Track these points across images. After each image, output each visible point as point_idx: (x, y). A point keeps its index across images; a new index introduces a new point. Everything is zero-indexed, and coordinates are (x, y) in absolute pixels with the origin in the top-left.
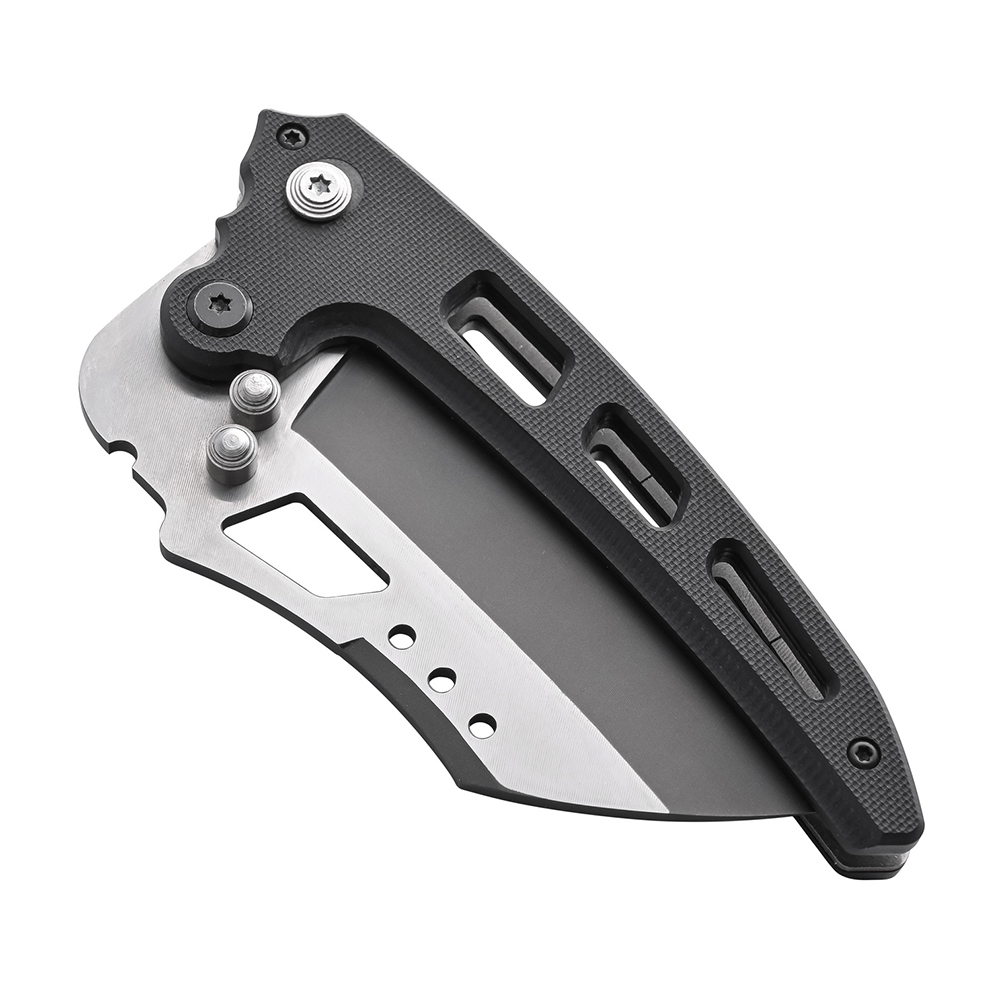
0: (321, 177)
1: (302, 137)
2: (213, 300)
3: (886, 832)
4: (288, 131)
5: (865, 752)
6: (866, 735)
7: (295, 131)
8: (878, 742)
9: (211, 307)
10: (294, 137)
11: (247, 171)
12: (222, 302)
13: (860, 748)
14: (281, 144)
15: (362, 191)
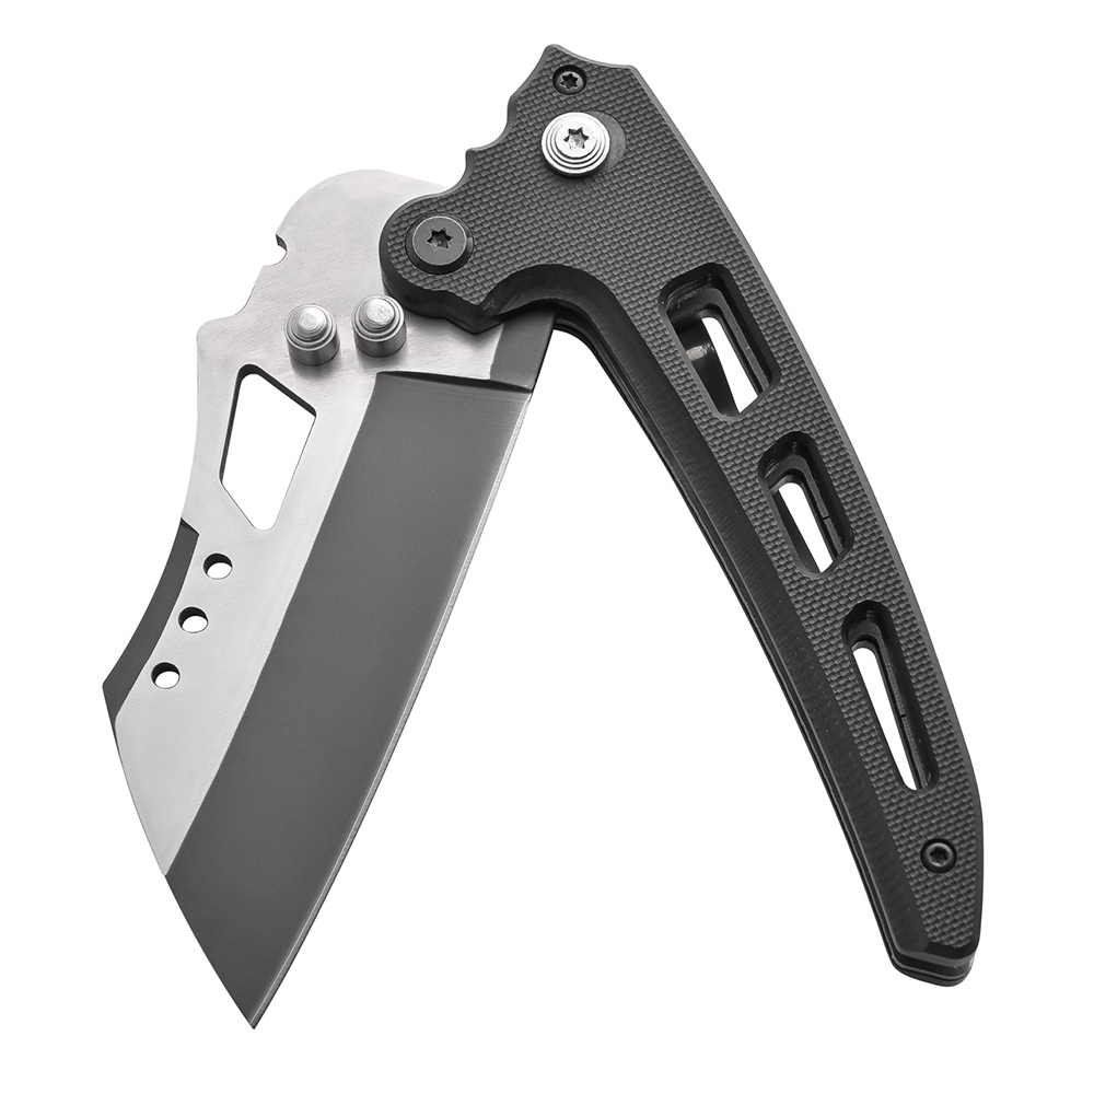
0: (580, 130)
1: (580, 81)
2: (434, 233)
3: (934, 941)
4: (567, 74)
5: (939, 853)
6: (948, 838)
7: (575, 75)
8: (957, 848)
9: (430, 241)
10: (571, 80)
11: (513, 106)
12: (441, 236)
13: (937, 849)
14: (555, 85)
15: (622, 153)
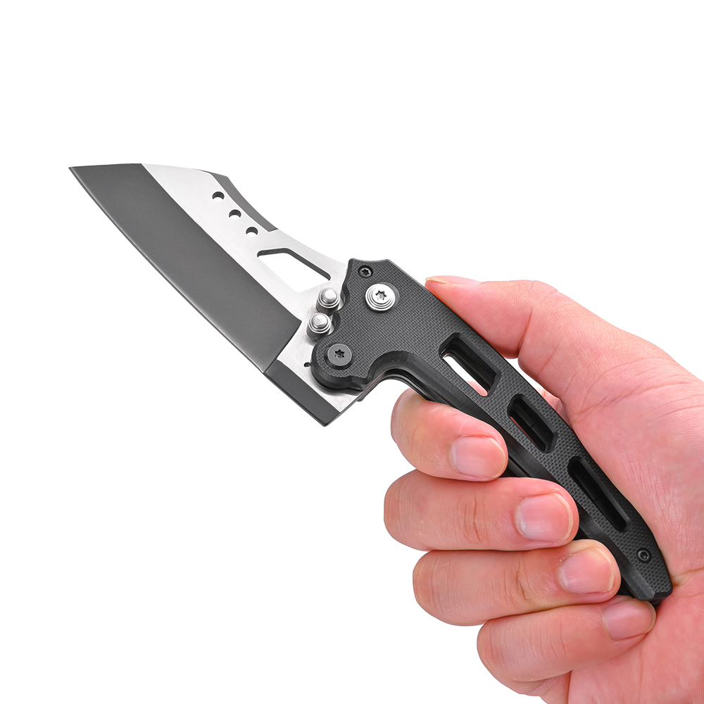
0: (381, 291)
1: (370, 272)
2: (336, 352)
3: (657, 592)
4: (363, 269)
5: (644, 555)
6: (645, 547)
7: (366, 269)
8: (650, 550)
9: (335, 356)
10: (366, 272)
12: (340, 353)
14: (360, 276)
15: (399, 297)
